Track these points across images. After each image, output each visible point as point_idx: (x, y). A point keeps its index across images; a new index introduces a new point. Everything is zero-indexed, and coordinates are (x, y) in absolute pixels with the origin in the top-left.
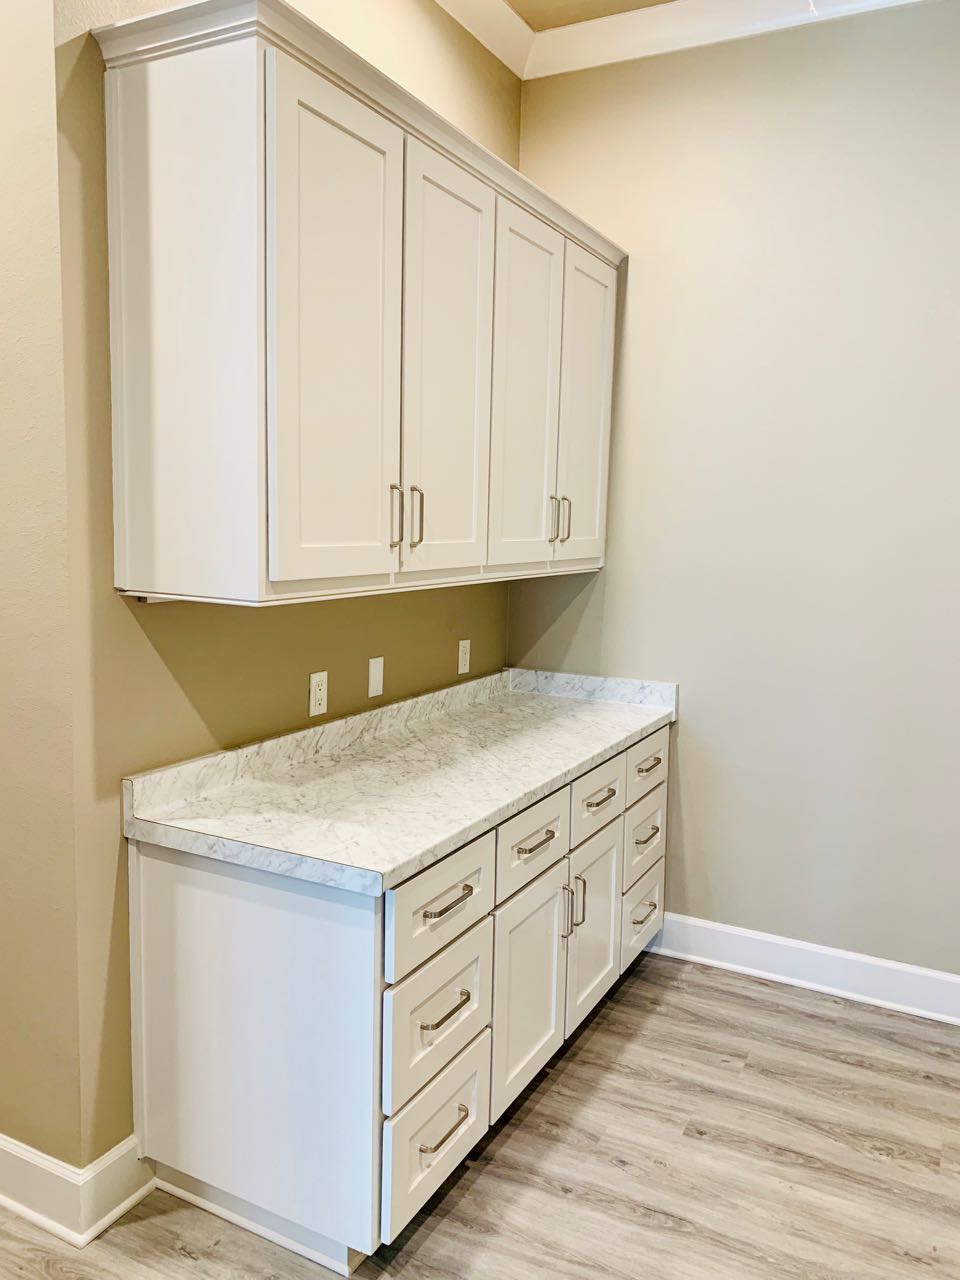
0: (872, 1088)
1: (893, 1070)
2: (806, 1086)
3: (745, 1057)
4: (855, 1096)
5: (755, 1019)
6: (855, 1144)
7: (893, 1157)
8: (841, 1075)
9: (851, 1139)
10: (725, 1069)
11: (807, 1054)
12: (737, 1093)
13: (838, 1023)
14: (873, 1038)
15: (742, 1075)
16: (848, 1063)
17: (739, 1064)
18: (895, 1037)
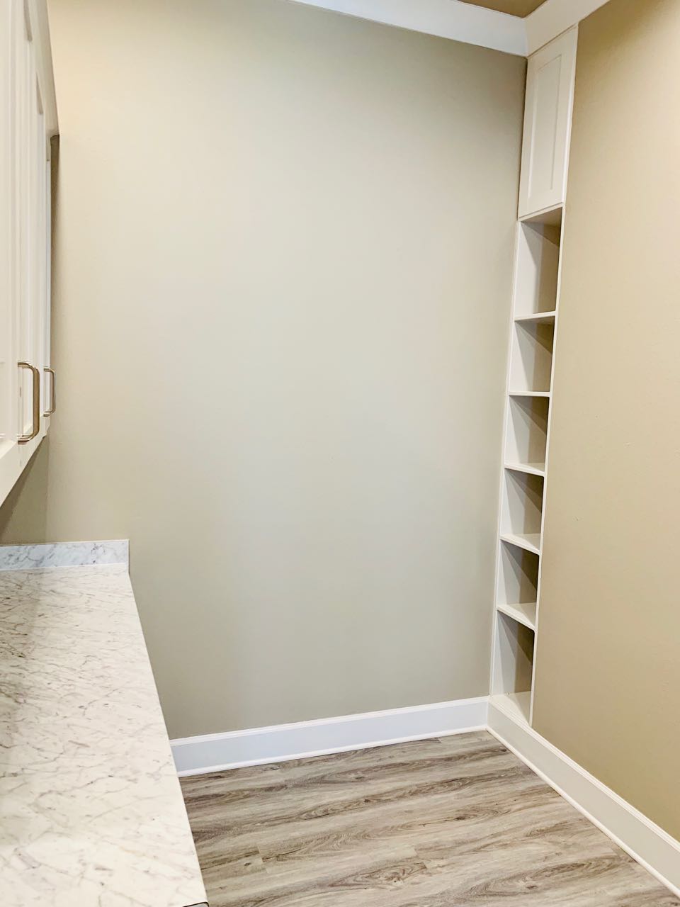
0: (348, 829)
1: (348, 807)
2: (313, 853)
3: (257, 852)
4: (344, 842)
5: (236, 813)
6: (376, 884)
7: (403, 879)
8: (324, 829)
9: (372, 881)
10: (253, 871)
11: (291, 825)
12: (278, 889)
13: (289, 786)
14: (316, 787)
15: (268, 870)
16: (320, 817)
17: (258, 861)
18: (326, 779)
